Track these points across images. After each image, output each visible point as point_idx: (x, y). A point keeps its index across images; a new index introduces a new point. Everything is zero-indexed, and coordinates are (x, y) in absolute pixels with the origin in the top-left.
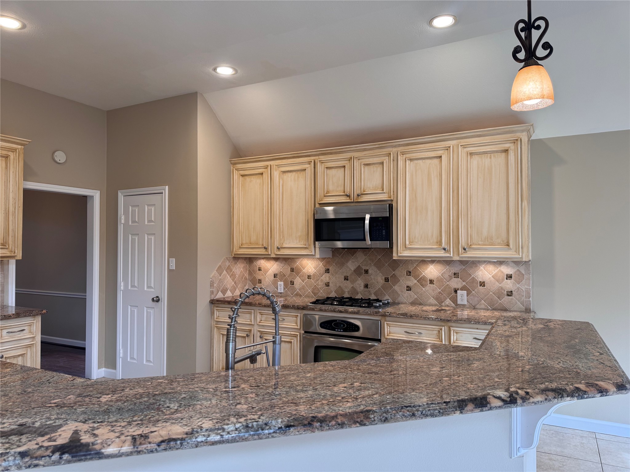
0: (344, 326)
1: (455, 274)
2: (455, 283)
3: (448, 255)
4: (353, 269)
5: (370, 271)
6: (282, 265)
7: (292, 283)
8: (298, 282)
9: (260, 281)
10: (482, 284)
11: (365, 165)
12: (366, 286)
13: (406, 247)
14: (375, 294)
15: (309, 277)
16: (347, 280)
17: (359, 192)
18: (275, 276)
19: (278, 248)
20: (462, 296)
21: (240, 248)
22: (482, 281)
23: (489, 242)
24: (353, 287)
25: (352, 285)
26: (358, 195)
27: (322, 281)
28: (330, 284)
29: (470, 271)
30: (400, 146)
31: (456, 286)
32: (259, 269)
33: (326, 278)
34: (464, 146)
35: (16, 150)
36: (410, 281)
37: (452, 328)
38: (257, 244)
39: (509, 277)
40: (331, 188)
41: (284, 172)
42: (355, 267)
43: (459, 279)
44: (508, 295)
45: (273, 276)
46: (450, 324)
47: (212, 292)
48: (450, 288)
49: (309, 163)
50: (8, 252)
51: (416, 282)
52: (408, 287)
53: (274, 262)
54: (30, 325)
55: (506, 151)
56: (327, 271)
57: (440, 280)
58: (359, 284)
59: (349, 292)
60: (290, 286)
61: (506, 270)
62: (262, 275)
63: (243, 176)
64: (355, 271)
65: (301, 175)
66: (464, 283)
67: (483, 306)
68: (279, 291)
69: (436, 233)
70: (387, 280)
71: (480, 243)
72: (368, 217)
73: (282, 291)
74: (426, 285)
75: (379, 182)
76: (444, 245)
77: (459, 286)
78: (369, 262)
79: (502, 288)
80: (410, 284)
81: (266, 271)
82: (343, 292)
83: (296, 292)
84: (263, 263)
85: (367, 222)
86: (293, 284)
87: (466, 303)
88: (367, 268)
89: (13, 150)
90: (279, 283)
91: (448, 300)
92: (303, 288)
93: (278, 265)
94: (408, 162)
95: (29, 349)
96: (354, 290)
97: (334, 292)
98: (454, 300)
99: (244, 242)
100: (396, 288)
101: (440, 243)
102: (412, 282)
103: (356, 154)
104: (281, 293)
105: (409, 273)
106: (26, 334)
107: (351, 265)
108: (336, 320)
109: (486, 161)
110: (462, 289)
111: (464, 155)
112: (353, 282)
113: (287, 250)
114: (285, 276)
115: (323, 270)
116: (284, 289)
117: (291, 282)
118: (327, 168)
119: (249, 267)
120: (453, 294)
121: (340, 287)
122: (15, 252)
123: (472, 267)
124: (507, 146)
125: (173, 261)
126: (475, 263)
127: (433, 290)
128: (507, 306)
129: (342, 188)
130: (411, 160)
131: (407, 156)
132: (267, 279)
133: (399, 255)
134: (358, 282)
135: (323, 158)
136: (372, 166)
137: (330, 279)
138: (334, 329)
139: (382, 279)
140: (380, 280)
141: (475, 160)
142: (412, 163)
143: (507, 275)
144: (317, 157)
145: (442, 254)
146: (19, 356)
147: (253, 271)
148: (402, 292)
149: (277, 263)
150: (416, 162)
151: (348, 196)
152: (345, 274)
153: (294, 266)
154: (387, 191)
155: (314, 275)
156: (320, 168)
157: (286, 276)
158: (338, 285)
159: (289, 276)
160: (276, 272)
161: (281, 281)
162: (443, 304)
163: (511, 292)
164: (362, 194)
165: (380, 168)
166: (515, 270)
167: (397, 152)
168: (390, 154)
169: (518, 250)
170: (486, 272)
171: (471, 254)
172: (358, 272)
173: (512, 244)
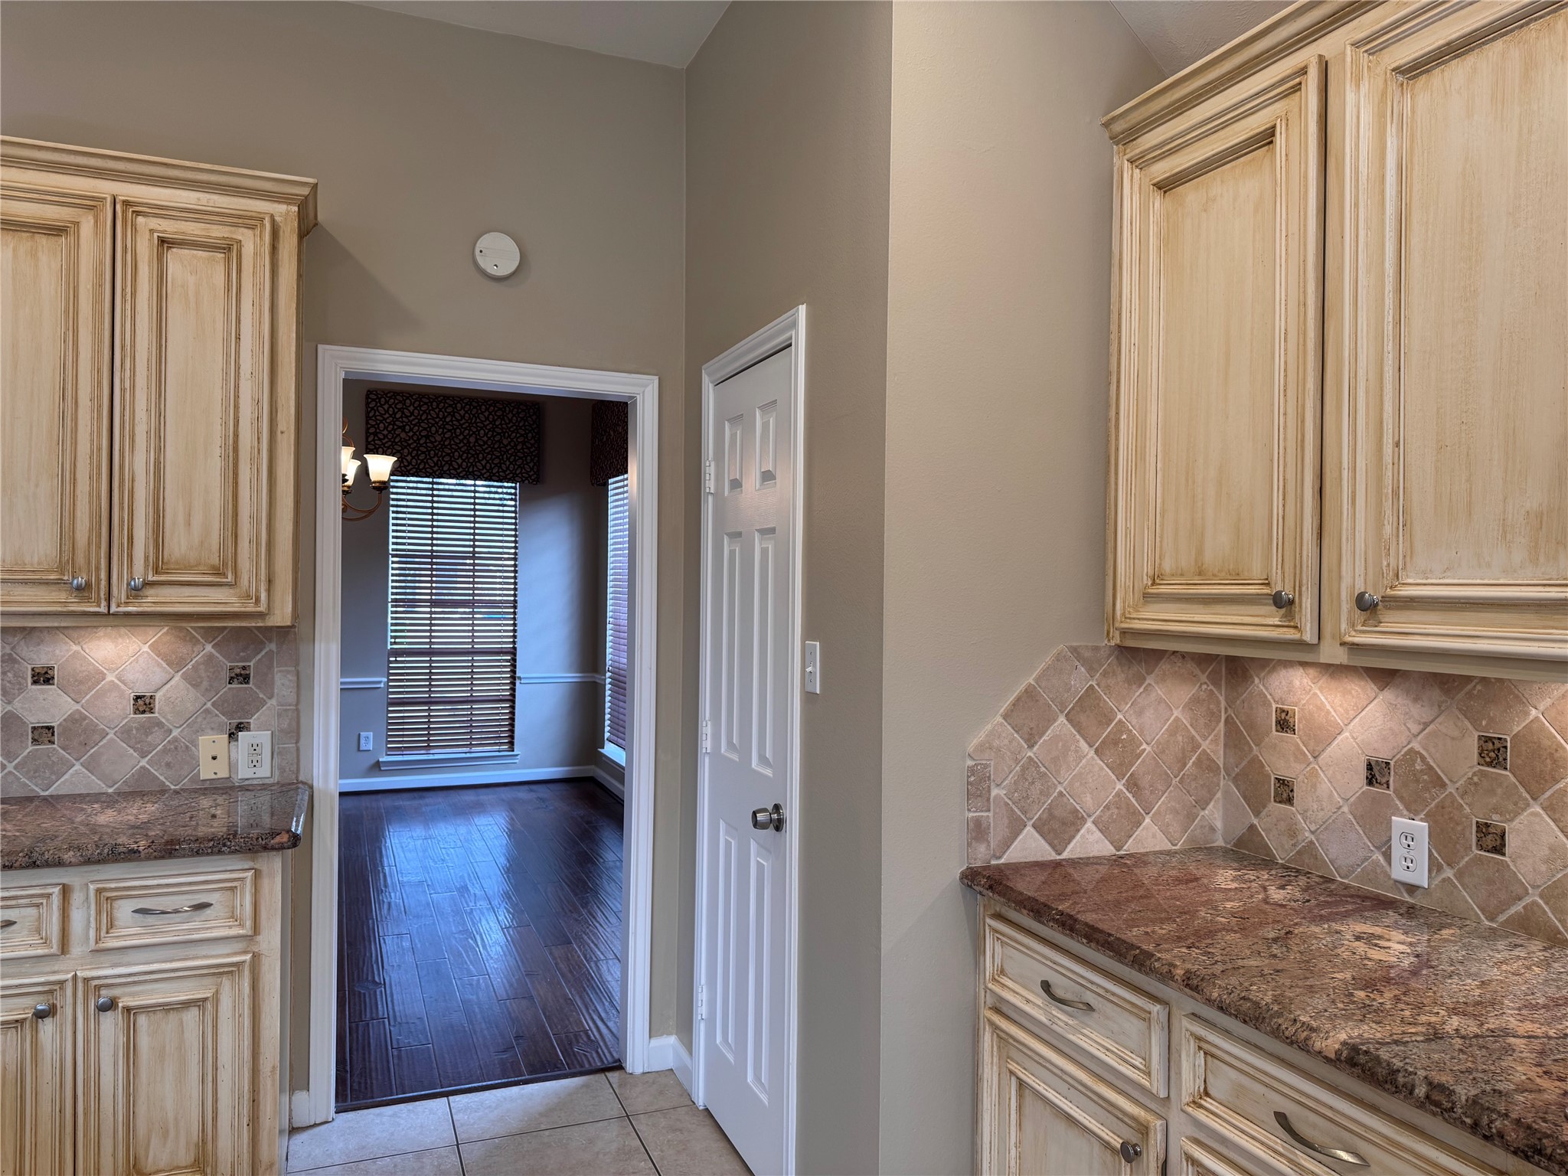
6: (1419, 712)
7: (1489, 841)
8: (1537, 837)
9: (1285, 791)
18: (1375, 773)
19: (1366, 606)
21: (1148, 597)
32: (1278, 722)
35: (262, 220)
38: (1237, 576)
41: (1414, 70)
45: (1363, 772)
47: (978, 831)
50: (234, 599)
54: (232, 889)
60: (1478, 860)
62: (1299, 756)
63: (1165, 186)
68: (1398, 872)
73: (1422, 879)
81: (1323, 737)
83: (1519, 907)
84: (1302, 691)
86: (1499, 849)
89: (251, 222)
90: (1401, 823)
93: (1393, 707)
95: (226, 982)
99: (1168, 566)
104: (1412, 889)
106: (215, 925)
113: (1433, 616)
114: (1443, 785)
116: (1434, 866)
117: (1483, 829)
119: (1230, 703)
122: (258, 601)
125: (817, 652)
132: (1325, 786)
146: (187, 1005)
147: (1251, 726)
149: (1388, 695)
153: (1512, 728)
157: (1451, 789)
159: (1471, 787)
160: (1383, 753)
161: (1413, 814)
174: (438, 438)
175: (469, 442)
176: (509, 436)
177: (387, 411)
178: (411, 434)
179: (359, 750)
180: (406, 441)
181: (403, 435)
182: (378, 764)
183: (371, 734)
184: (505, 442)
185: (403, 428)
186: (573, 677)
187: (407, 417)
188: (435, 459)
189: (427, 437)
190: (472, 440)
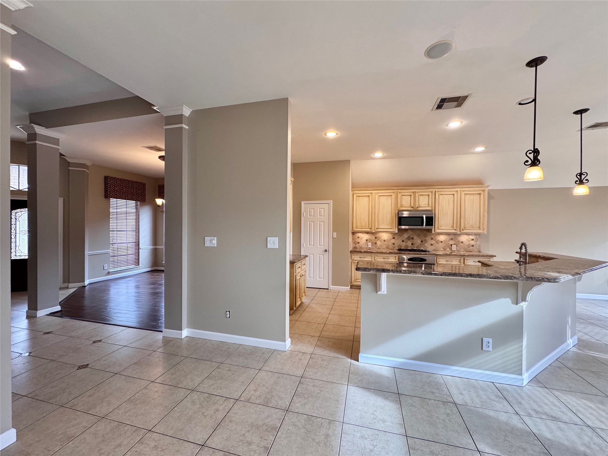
0: (419, 259)
1: (451, 239)
2: (451, 242)
3: (457, 232)
4: (406, 237)
5: (414, 238)
6: (370, 236)
8: (379, 243)
9: (358, 243)
10: (462, 242)
11: (421, 195)
12: (412, 244)
13: (438, 229)
14: (416, 247)
15: (384, 241)
16: (404, 242)
17: (417, 206)
18: (366, 241)
19: (377, 229)
20: (454, 247)
21: (356, 228)
22: (462, 241)
23: (472, 227)
24: (406, 245)
25: (405, 244)
26: (417, 207)
27: (391, 242)
28: (395, 244)
29: (458, 238)
30: (436, 189)
31: (452, 244)
32: (358, 238)
33: (393, 241)
34: (463, 191)
36: (432, 242)
37: (465, 258)
38: (365, 226)
39: (473, 240)
40: (404, 203)
41: (380, 196)
42: (407, 237)
43: (453, 241)
44: (472, 246)
48: (449, 244)
49: (394, 193)
51: (435, 242)
52: (431, 244)
53: (366, 234)
55: (480, 194)
56: (394, 238)
57: (445, 241)
58: (409, 243)
59: (404, 247)
60: (375, 245)
61: (472, 237)
62: (360, 240)
63: (358, 196)
64: (407, 238)
65: (390, 198)
66: (455, 242)
67: (462, 251)
68: (369, 247)
69: (451, 223)
70: (422, 241)
71: (469, 227)
72: (424, 216)
73: (370, 247)
75: (427, 203)
76: (455, 228)
77: (453, 243)
78: (414, 234)
79: (470, 244)
80: (432, 243)
81: (362, 238)
82: (402, 247)
83: (378, 247)
84: (360, 235)
85: (425, 218)
87: (455, 249)
88: (413, 237)
90: (369, 243)
91: (448, 249)
92: (381, 245)
94: (440, 195)
97: (397, 247)
98: (451, 249)
99: (358, 226)
100: (426, 245)
101: (453, 227)
102: (433, 242)
103: (416, 191)
104: (370, 248)
105: (432, 239)
107: (406, 236)
108: (415, 258)
109: (472, 197)
110: (454, 244)
111: (464, 195)
112: (406, 242)
113: (381, 229)
114: (372, 240)
115: (392, 237)
116: (371, 246)
117: (375, 243)
118: (402, 195)
119: (353, 236)
120: (450, 246)
121: (400, 244)
123: (458, 236)
124: (480, 192)
125: (335, 234)
127: (442, 245)
128: (471, 250)
129: (409, 204)
130: (441, 194)
131: (440, 193)
132: (362, 242)
133: (436, 231)
134: (408, 243)
135: (399, 191)
136: (423, 196)
137: (395, 241)
138: (414, 261)
139: (420, 241)
141: (467, 196)
142: (441, 196)
143: (472, 239)
144: (397, 191)
145: (454, 231)
147: (355, 238)
148: (428, 246)
149: (368, 235)
150: (443, 195)
151: (413, 208)
152: (402, 239)
153: (377, 236)
154: (431, 206)
155: (387, 240)
156: (399, 195)
158: (399, 244)
159: (374, 240)
160: (367, 239)
161: (370, 242)
162: (446, 250)
163: (473, 245)
164: (419, 207)
165: (427, 197)
166: (475, 237)
167: (435, 191)
168: (432, 192)
169: (483, 230)
170: (464, 238)
171: (465, 231)
172: (409, 238)
173: (481, 228)
174: (125, 190)
175: (131, 191)
176: (140, 191)
177: (113, 182)
178: (118, 188)
179: (104, 269)
180: (117, 190)
181: (116, 189)
182: (109, 273)
183: (107, 265)
184: (139, 192)
185: (116, 187)
186: (151, 247)
187: (118, 184)
188: (124, 195)
189: (122, 189)
190: (132, 191)
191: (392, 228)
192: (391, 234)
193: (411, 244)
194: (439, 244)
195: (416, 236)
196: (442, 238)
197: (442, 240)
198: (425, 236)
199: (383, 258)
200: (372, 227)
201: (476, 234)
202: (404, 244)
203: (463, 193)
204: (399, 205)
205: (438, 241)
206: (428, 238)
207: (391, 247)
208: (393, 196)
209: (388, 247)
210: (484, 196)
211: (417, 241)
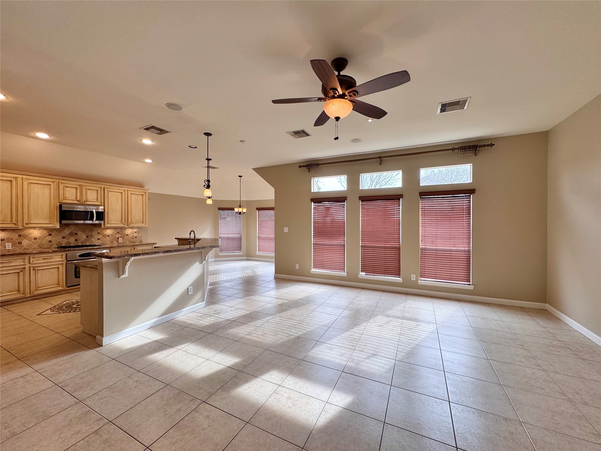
1: (118, 232)
2: (118, 236)
3: (125, 226)
4: (68, 233)
5: (78, 234)
6: (9, 233)
8: (25, 242)
10: (127, 235)
11: (88, 189)
12: (76, 240)
13: (108, 223)
14: (81, 243)
15: (35, 239)
16: (64, 238)
17: (85, 200)
18: (2, 240)
19: (27, 224)
20: (120, 239)
23: (137, 222)
25: (67, 241)
26: (85, 201)
27: (46, 240)
28: (52, 241)
29: (123, 231)
30: (105, 185)
31: (118, 237)
33: (49, 238)
34: (130, 191)
36: (99, 236)
39: (136, 232)
40: (67, 195)
41: (32, 183)
43: (119, 234)
46: (134, 247)
48: (116, 237)
49: (53, 182)
51: (102, 236)
52: (98, 239)
55: (143, 195)
56: (50, 235)
57: (111, 235)
59: (65, 243)
60: (18, 245)
61: (135, 230)
65: (47, 187)
66: (121, 235)
67: (127, 242)
68: (7, 248)
69: (120, 218)
70: (87, 237)
71: (134, 222)
72: (94, 211)
73: (10, 248)
74: (106, 237)
75: (95, 197)
76: (123, 223)
77: (119, 236)
78: (78, 230)
79: (133, 236)
82: (62, 244)
83: (23, 247)
85: (94, 213)
86: (21, 244)
87: (121, 242)
88: (76, 232)
90: (7, 244)
91: (115, 241)
92: (30, 245)
93: (5, 233)
94: (109, 192)
96: (68, 242)
97: (55, 245)
98: (118, 242)
100: (93, 239)
102: (100, 236)
103: (83, 184)
104: (9, 250)
105: (99, 233)
109: (137, 197)
110: (120, 238)
111: (130, 194)
112: (68, 239)
115: (48, 234)
116: (12, 247)
117: (19, 242)
118: (65, 187)
120: (117, 239)
121: (59, 242)
124: (143, 193)
126: (125, 228)
127: (109, 239)
128: (135, 241)
129: (75, 197)
130: (110, 191)
131: (109, 190)
134: (71, 239)
135: (62, 181)
136: (91, 191)
139: (85, 236)
140: (84, 237)
141: (133, 196)
142: (110, 193)
144: (58, 180)
145: (121, 225)
148: (95, 240)
150: (112, 192)
151: (80, 202)
153: (22, 234)
154: (100, 201)
155: (39, 238)
156: (61, 186)
157: (14, 240)
158: (58, 241)
159: (17, 239)
160: (4, 238)
161: (8, 242)
162: (113, 243)
163: (136, 237)
164: (87, 201)
165: (96, 192)
166: (137, 230)
167: (104, 187)
168: (101, 187)
169: (146, 224)
170: (129, 231)
171: (132, 225)
172: (71, 234)
173: (144, 222)
191: (51, 223)
192: (45, 230)
193: (74, 240)
194: (107, 238)
195: (80, 232)
196: (109, 232)
197: (109, 234)
198: (92, 231)
199: (43, 259)
200: (17, 220)
201: (138, 228)
202: (65, 240)
203: (129, 193)
204: (61, 197)
205: (105, 235)
206: (94, 233)
207: (46, 246)
208: (52, 186)
209: (41, 246)
210: (146, 196)
211: (82, 237)
